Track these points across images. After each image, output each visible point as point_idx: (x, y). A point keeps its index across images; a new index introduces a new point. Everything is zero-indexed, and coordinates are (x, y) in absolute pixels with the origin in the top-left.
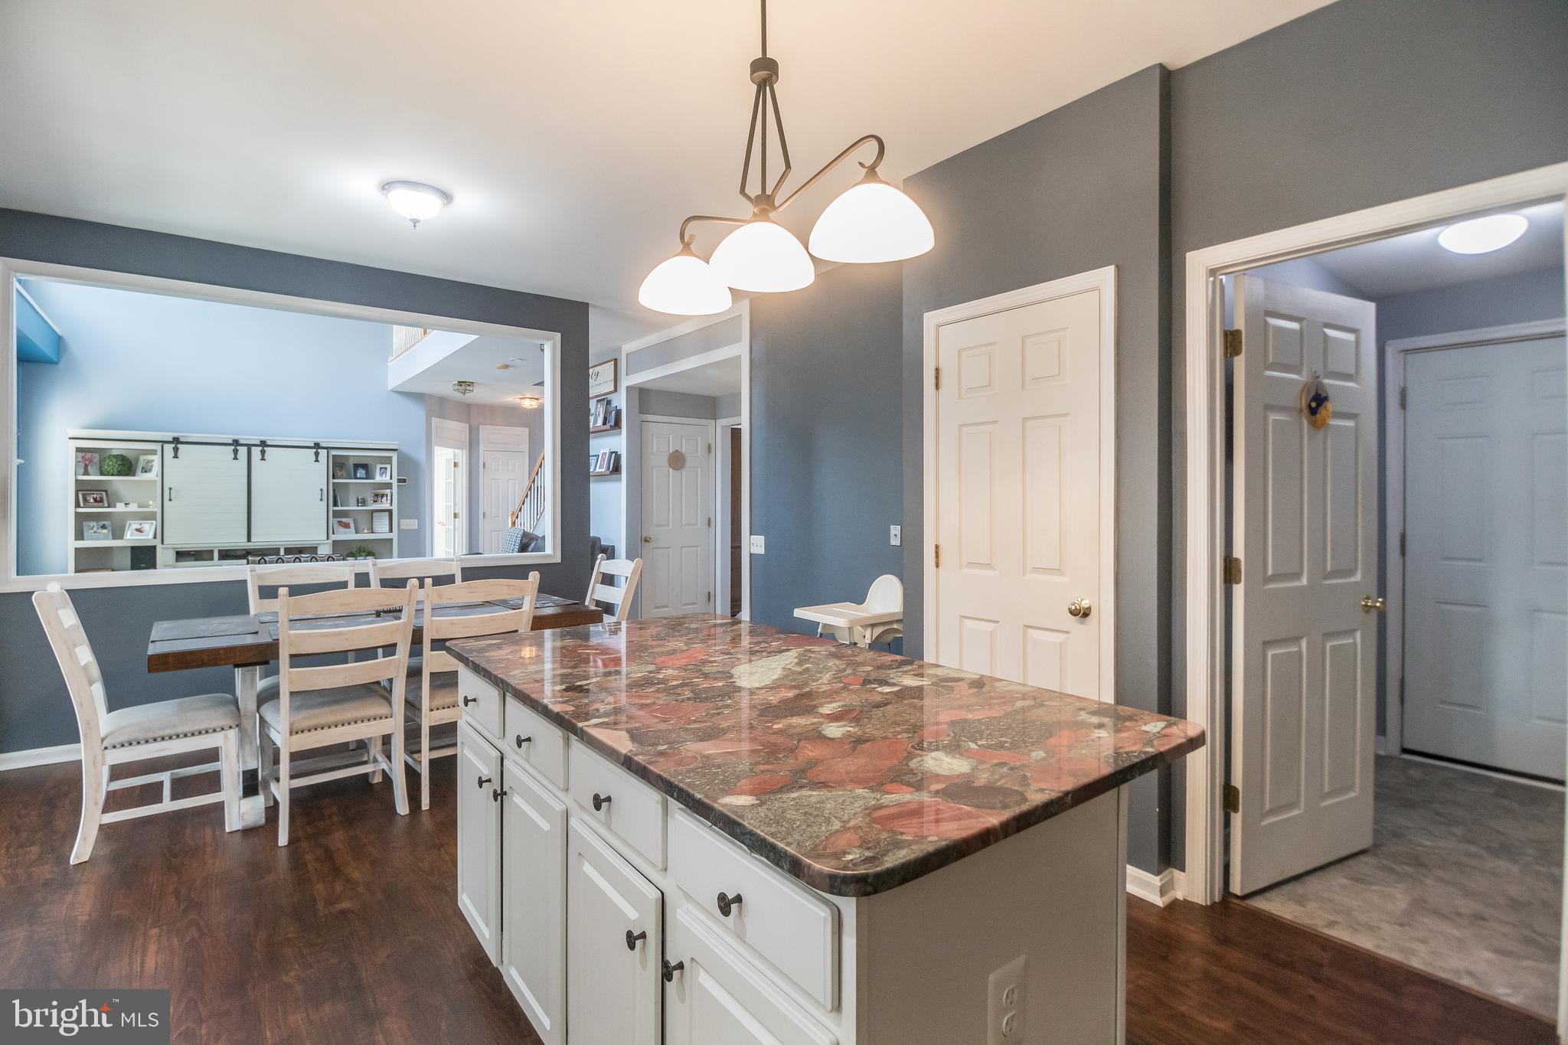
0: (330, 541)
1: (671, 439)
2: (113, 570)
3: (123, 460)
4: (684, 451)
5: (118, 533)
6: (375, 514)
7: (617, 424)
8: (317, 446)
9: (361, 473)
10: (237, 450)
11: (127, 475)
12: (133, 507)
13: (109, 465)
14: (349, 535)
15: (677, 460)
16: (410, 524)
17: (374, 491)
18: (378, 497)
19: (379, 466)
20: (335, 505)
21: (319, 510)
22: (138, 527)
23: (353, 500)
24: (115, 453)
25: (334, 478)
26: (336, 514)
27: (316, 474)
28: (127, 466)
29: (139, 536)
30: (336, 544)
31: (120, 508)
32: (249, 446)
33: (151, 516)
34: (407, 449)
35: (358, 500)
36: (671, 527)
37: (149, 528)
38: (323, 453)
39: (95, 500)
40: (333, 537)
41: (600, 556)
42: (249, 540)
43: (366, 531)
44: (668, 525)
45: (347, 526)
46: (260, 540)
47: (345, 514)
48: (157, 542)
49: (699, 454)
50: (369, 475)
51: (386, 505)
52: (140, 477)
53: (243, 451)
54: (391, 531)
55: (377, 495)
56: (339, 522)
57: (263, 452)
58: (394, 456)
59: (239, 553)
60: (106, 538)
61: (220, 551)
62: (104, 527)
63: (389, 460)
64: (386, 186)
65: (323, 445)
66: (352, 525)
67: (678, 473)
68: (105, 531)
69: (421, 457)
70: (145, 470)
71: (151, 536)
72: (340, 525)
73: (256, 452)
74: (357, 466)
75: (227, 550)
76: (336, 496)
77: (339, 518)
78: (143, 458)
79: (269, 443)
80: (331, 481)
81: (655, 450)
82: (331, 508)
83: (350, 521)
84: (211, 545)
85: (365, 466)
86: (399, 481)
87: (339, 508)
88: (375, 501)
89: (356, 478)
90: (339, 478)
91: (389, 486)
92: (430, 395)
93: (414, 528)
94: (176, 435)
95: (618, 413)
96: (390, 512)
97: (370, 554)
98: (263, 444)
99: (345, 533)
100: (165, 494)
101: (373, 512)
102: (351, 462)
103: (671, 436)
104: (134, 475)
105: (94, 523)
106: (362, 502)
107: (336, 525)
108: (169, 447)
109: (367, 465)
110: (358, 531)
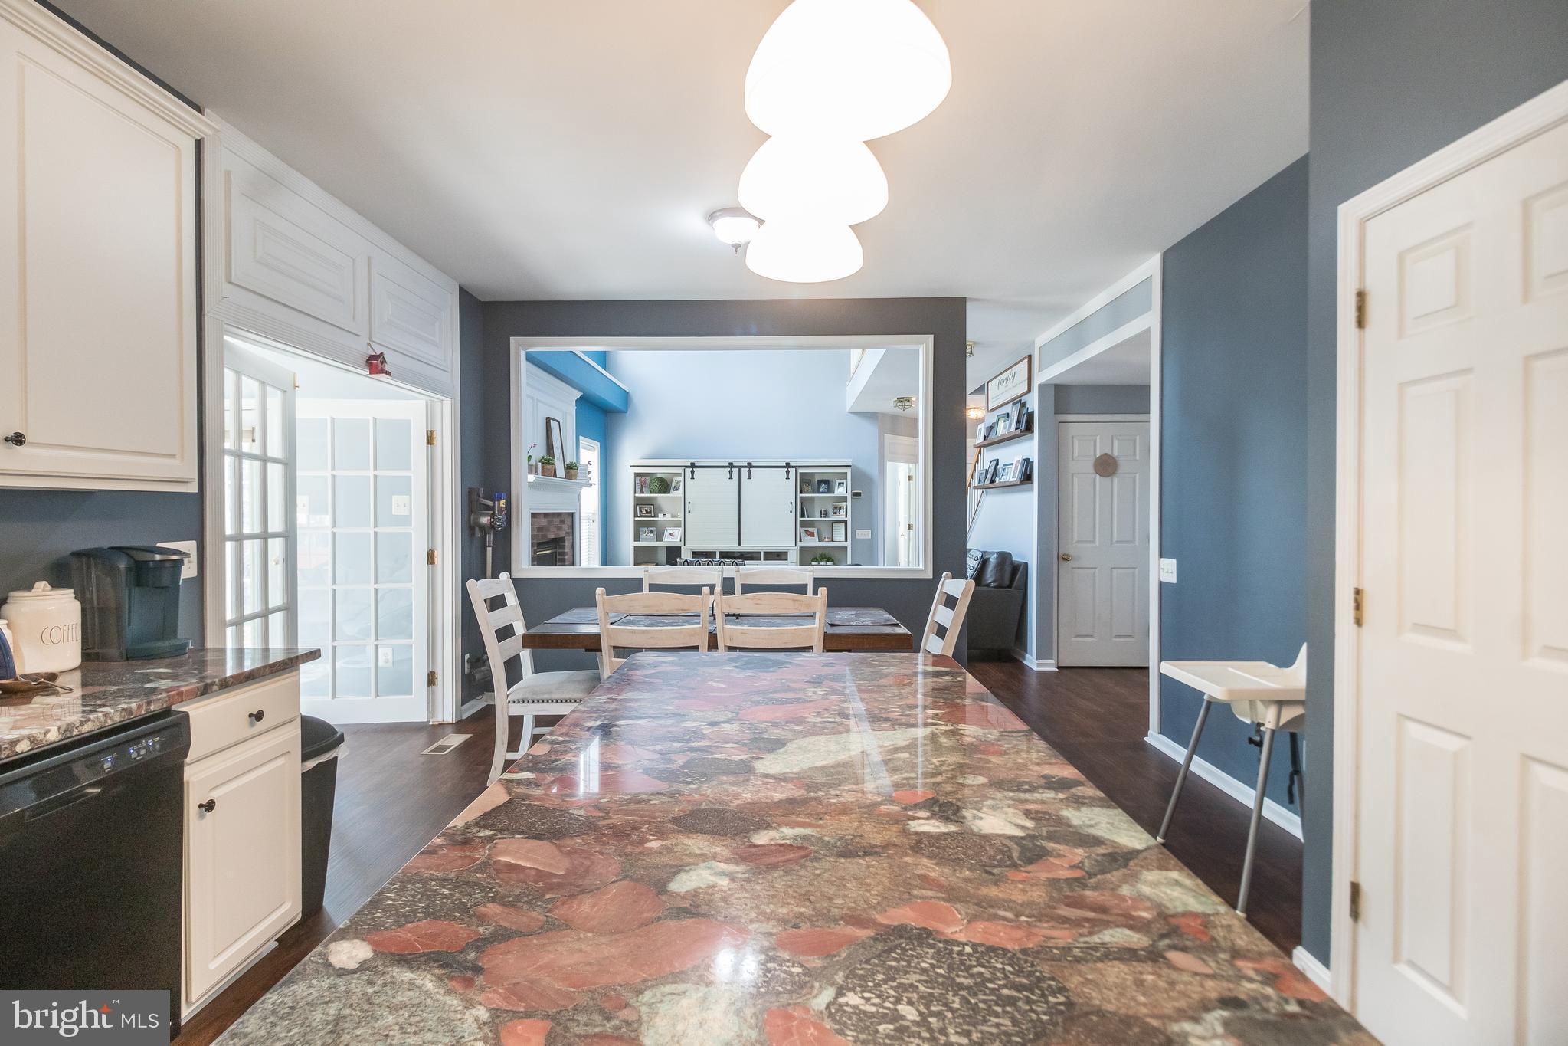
0: (797, 548)
1: (1098, 440)
2: (657, 565)
3: (662, 482)
4: (1116, 453)
5: (659, 538)
6: (834, 525)
7: (1029, 428)
8: (788, 465)
9: (824, 487)
10: (732, 471)
11: (664, 493)
12: (668, 517)
13: (655, 486)
14: (812, 542)
15: (1106, 466)
16: (863, 534)
17: (834, 504)
18: (837, 509)
19: (838, 481)
20: (802, 516)
21: (789, 520)
22: (672, 532)
23: (818, 513)
24: (659, 476)
25: (801, 493)
26: (803, 524)
27: (786, 489)
28: (665, 486)
29: (671, 539)
30: (803, 551)
31: (661, 517)
32: (740, 468)
33: (677, 525)
34: (861, 466)
35: (821, 512)
36: (1097, 543)
37: (678, 533)
38: (792, 471)
39: (647, 512)
40: (800, 544)
41: (944, 574)
42: (740, 545)
43: (826, 540)
44: (1093, 542)
45: (811, 534)
46: (749, 544)
47: (811, 524)
48: (681, 544)
49: (1138, 458)
50: (830, 490)
51: (842, 517)
52: (673, 494)
53: (736, 471)
54: (846, 540)
55: (836, 508)
56: (805, 531)
57: (749, 472)
58: (848, 471)
59: (736, 555)
60: (652, 540)
61: (720, 553)
62: (651, 532)
63: (844, 476)
64: (711, 217)
65: (792, 464)
66: (816, 535)
67: (1108, 480)
68: (652, 535)
69: (873, 471)
70: (676, 489)
71: (678, 540)
72: (806, 534)
73: (745, 471)
74: (820, 482)
75: (728, 552)
76: (803, 508)
77: (805, 527)
78: (675, 479)
79: (754, 464)
80: (799, 495)
81: (1076, 455)
82: (799, 519)
83: (814, 530)
84: (714, 548)
85: (826, 482)
86: (854, 494)
87: (806, 519)
88: (835, 513)
89: (819, 492)
90: (805, 493)
91: (844, 499)
92: (882, 414)
93: (867, 538)
94: (693, 461)
95: (1030, 415)
96: (845, 522)
97: (830, 559)
98: (750, 465)
99: (810, 541)
100: (686, 507)
101: (833, 523)
102: (817, 478)
103: (1098, 438)
104: (669, 493)
105: (645, 529)
106: (825, 514)
107: (803, 534)
108: (688, 470)
109: (828, 481)
110: (820, 540)
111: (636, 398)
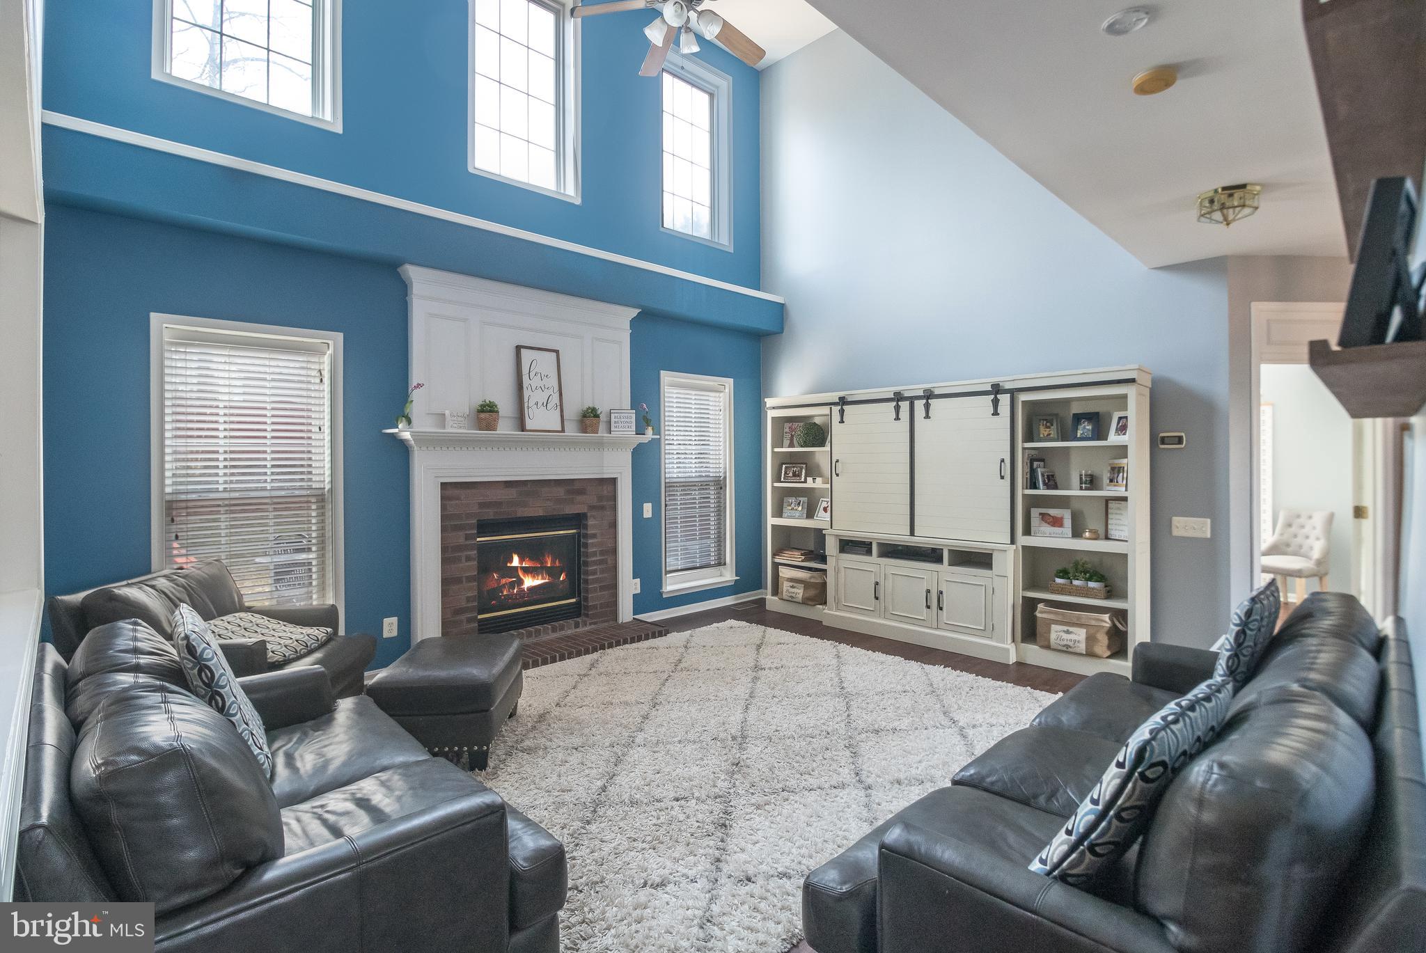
0: (1018, 547)
6: (1112, 505)
8: (996, 389)
9: (1085, 429)
10: (900, 406)
13: (808, 434)
14: (1054, 539)
16: (1194, 527)
17: (1111, 461)
19: (1115, 415)
20: (1030, 485)
22: (826, 505)
23: (1075, 480)
24: (812, 419)
25: (1026, 441)
26: (1033, 501)
28: (817, 435)
29: (824, 517)
30: (1030, 554)
31: (810, 483)
32: (912, 400)
35: (1081, 479)
38: (1005, 399)
39: (793, 475)
40: (1023, 540)
42: (912, 533)
43: (1087, 534)
45: (1057, 522)
46: (926, 535)
47: (1053, 501)
50: (1100, 433)
51: (1123, 489)
52: (830, 445)
53: (905, 406)
54: (1131, 539)
55: (1114, 469)
56: (1041, 514)
57: (927, 406)
58: (1130, 390)
59: (903, 550)
60: (801, 517)
61: (880, 545)
62: (799, 504)
63: (1124, 402)
65: (1007, 386)
66: (1068, 522)
69: (1219, 387)
72: (1043, 519)
73: (919, 405)
74: (1078, 418)
75: (887, 545)
76: (1033, 470)
77: (1037, 506)
79: (937, 392)
80: (1021, 446)
82: (1021, 491)
83: (1064, 515)
84: (870, 535)
85: (1093, 417)
87: (1042, 491)
88: (1112, 481)
89: (1076, 439)
90: (1040, 440)
93: (1202, 536)
94: (842, 394)
96: (1127, 502)
97: (1095, 576)
98: (930, 394)
100: (834, 468)
101: (1107, 500)
102: (1068, 409)
104: (825, 445)
105: (792, 500)
106: (1092, 482)
107: (1035, 520)
108: (836, 409)
109: (1097, 414)
110: (1077, 533)
111: (795, 314)
